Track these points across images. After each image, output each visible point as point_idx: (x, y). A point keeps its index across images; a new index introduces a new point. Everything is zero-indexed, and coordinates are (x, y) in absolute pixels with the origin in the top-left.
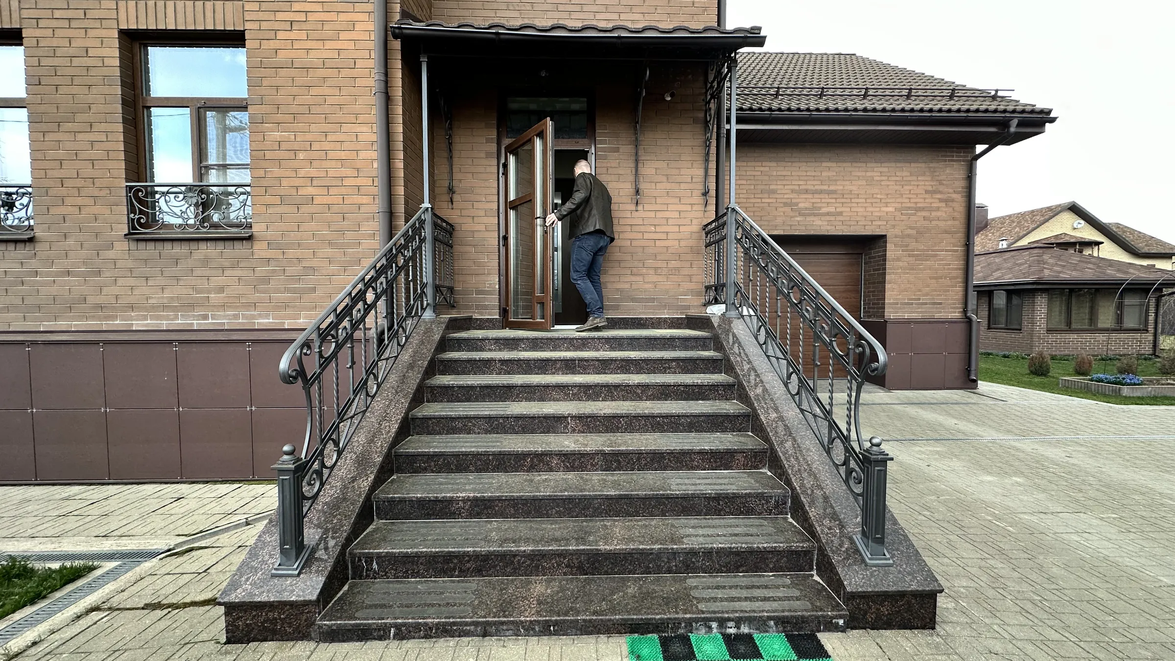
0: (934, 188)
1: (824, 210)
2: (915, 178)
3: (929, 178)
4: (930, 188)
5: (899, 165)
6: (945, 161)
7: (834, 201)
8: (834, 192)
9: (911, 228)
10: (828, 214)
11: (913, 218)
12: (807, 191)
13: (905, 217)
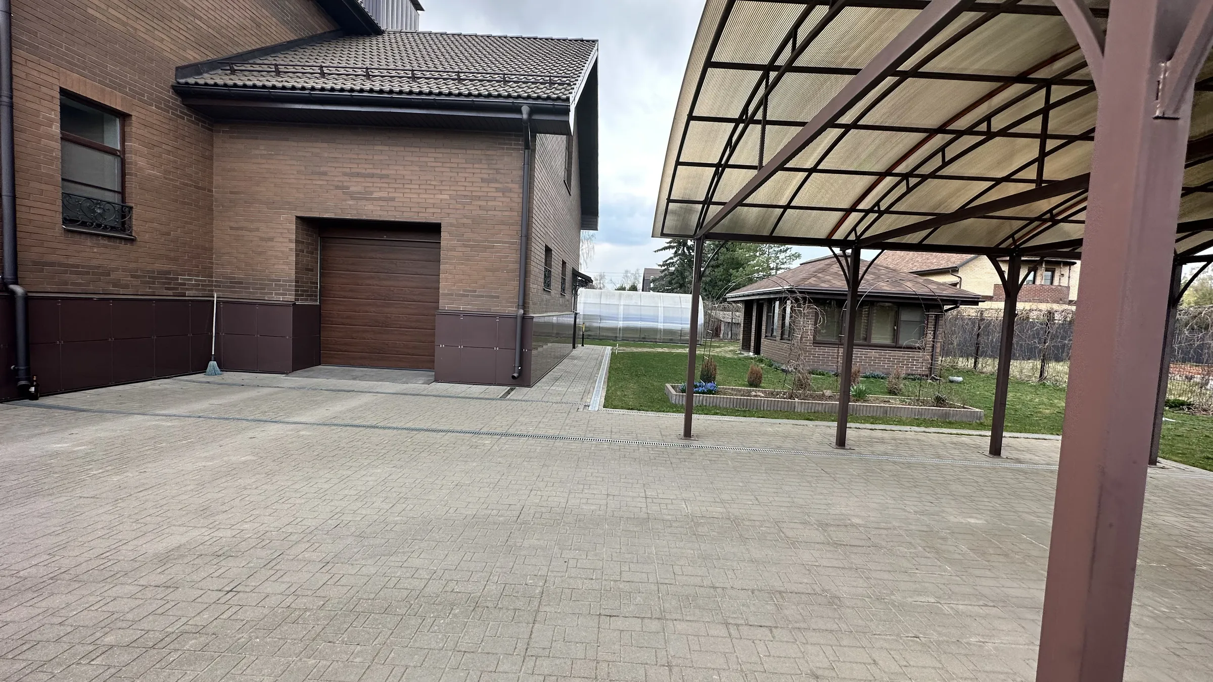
0: (491, 176)
1: (375, 195)
2: (471, 166)
3: (486, 166)
4: (486, 176)
5: (454, 151)
6: (503, 149)
7: (386, 185)
8: (387, 176)
9: (465, 217)
10: (380, 199)
11: (467, 207)
12: (358, 175)
13: (459, 206)
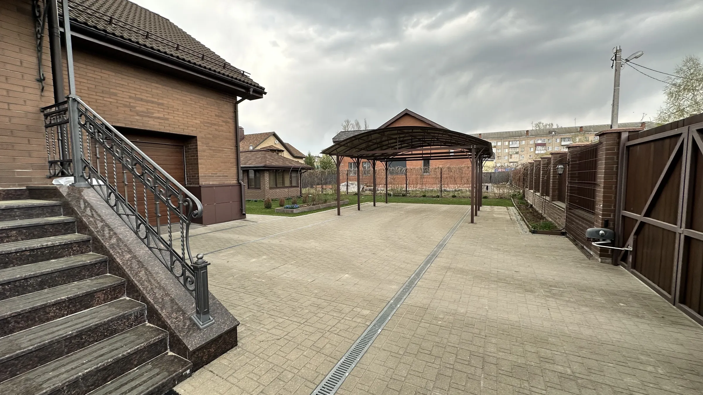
0: (220, 114)
1: (156, 115)
2: (209, 107)
3: (217, 108)
4: (217, 114)
5: (202, 97)
6: (224, 101)
7: (162, 110)
8: (162, 104)
9: (209, 134)
10: (159, 118)
11: (210, 129)
12: (142, 100)
13: (206, 128)
